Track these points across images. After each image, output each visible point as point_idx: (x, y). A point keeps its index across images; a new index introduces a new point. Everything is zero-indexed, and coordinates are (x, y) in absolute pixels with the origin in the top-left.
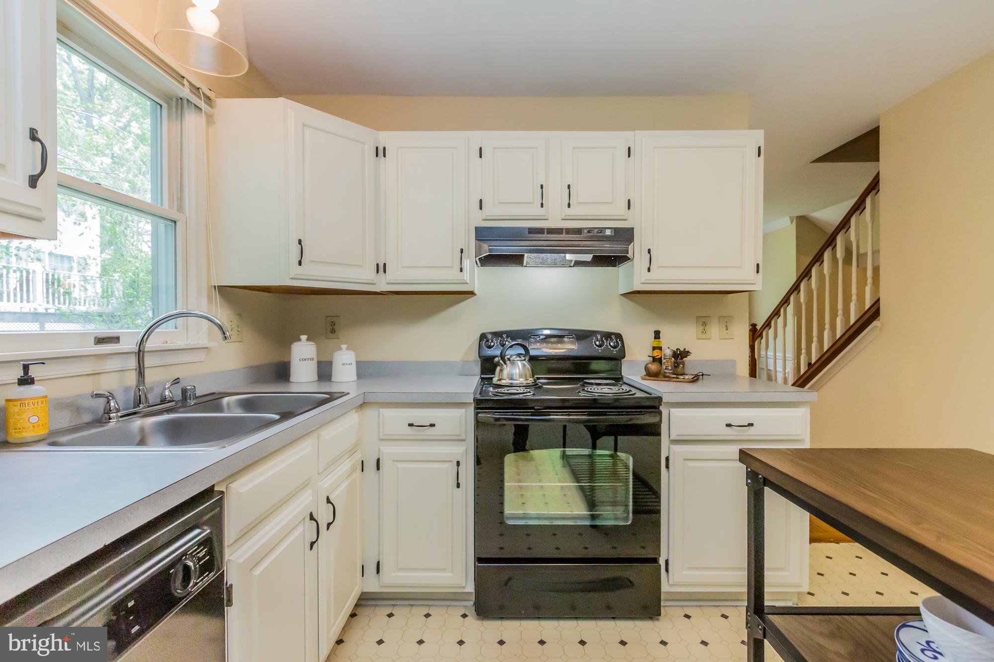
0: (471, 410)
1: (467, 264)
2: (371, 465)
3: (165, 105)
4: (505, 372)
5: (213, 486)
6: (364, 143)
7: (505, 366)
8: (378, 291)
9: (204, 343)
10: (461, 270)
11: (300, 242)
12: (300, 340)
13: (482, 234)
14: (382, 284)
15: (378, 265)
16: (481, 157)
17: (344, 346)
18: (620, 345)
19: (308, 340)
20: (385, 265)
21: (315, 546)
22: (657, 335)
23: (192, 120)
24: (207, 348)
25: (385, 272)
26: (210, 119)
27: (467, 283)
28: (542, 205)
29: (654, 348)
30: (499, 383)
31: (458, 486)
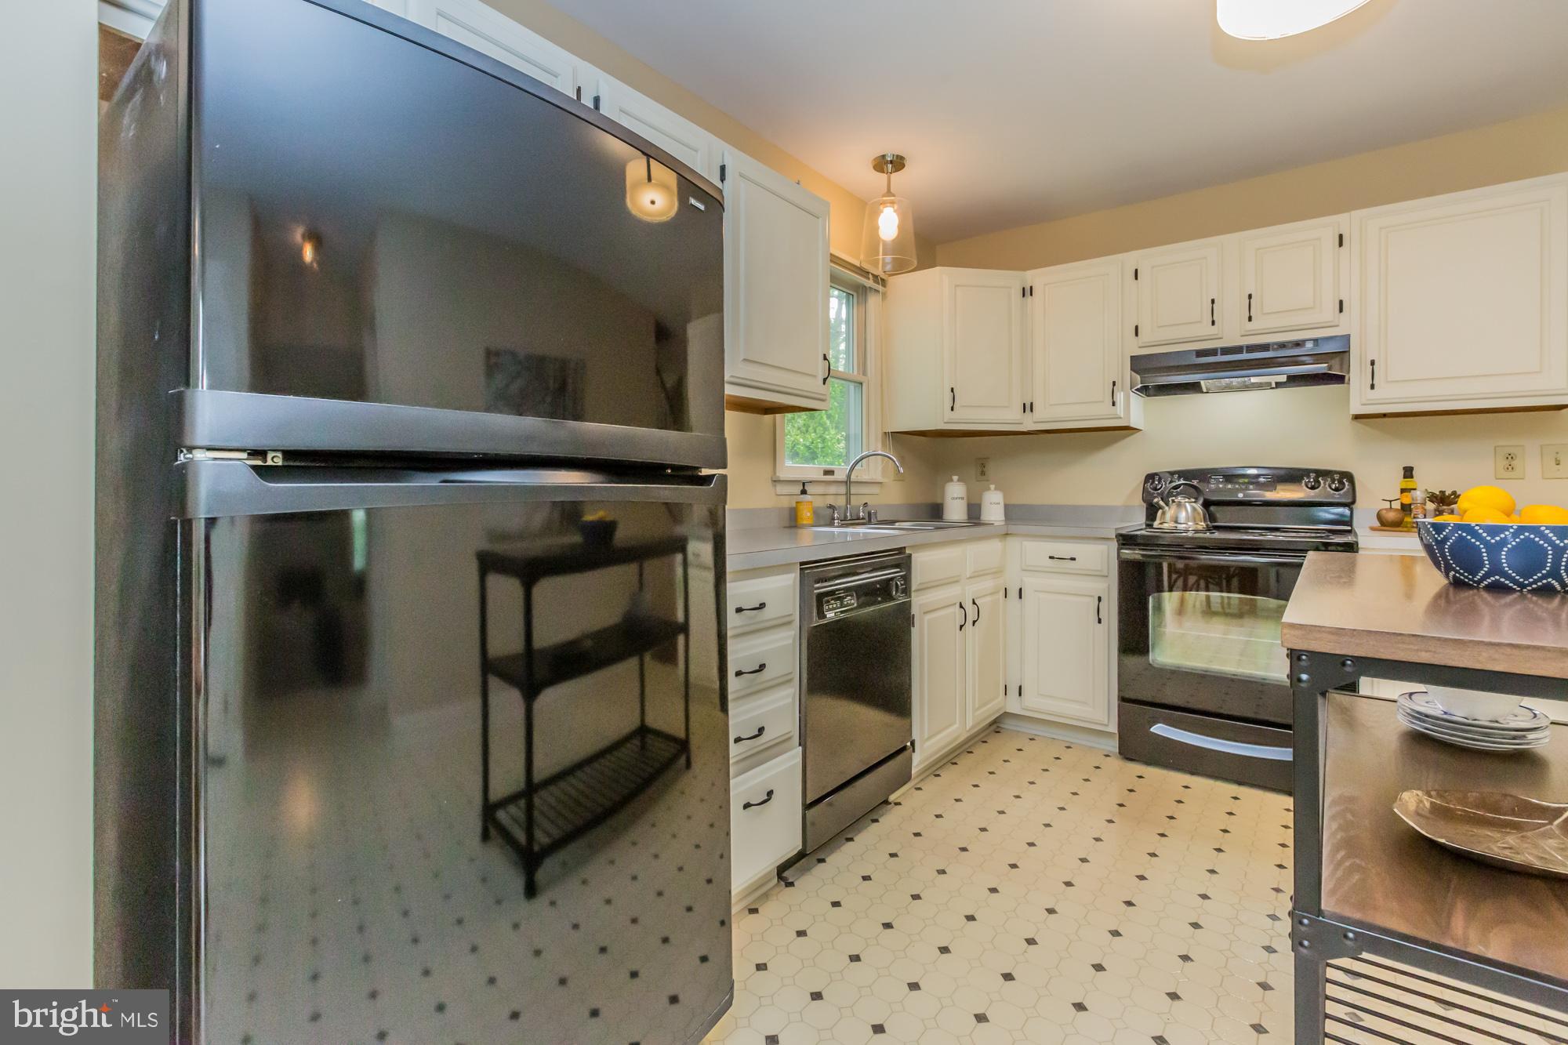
0: (1114, 545)
1: (1120, 397)
2: (1013, 593)
3: (855, 294)
4: (1168, 516)
5: (905, 548)
6: (1010, 288)
7: (1167, 508)
8: (1025, 430)
9: (879, 479)
10: (1114, 404)
11: (952, 390)
12: (952, 480)
13: (1139, 364)
14: (1029, 424)
15: (1024, 404)
16: (1136, 279)
17: (992, 487)
18: (1347, 486)
19: (959, 480)
20: (1032, 404)
21: (963, 628)
22: (1408, 472)
23: (873, 301)
24: (881, 483)
25: (1032, 411)
26: (884, 295)
27: (1121, 418)
28: (1213, 323)
29: (1403, 491)
30: (1160, 526)
31: (1100, 621)
